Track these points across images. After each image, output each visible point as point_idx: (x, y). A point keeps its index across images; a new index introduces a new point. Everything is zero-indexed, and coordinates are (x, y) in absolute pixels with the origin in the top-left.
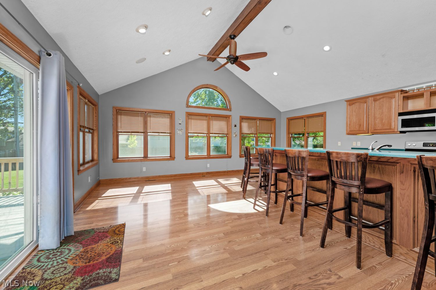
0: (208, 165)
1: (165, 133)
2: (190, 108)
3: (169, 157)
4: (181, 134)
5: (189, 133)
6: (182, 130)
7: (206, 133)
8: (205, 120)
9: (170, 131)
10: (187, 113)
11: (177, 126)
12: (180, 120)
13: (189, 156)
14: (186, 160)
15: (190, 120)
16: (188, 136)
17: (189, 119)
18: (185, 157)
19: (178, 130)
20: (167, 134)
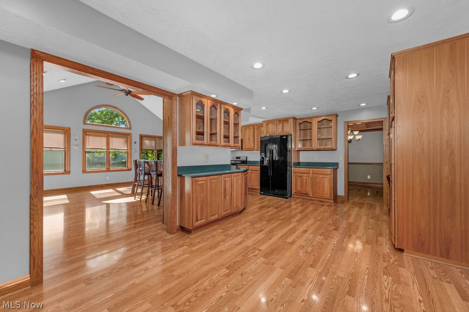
0: (108, 178)
1: (59, 148)
2: (87, 125)
3: (63, 171)
4: (77, 149)
5: (86, 148)
6: (78, 146)
7: (106, 148)
8: (105, 136)
9: (64, 146)
10: (83, 130)
11: (73, 141)
12: (76, 136)
13: (86, 170)
14: (83, 173)
15: (87, 137)
16: (86, 151)
17: (86, 135)
18: (82, 171)
19: (74, 146)
20: (61, 150)
